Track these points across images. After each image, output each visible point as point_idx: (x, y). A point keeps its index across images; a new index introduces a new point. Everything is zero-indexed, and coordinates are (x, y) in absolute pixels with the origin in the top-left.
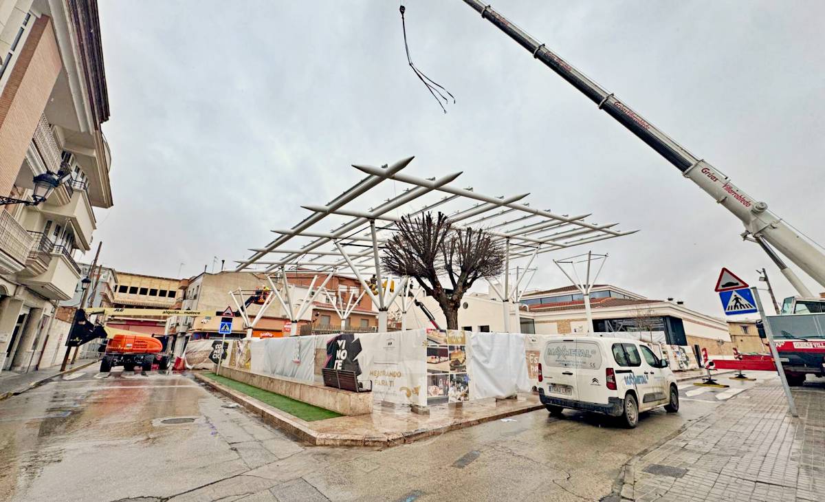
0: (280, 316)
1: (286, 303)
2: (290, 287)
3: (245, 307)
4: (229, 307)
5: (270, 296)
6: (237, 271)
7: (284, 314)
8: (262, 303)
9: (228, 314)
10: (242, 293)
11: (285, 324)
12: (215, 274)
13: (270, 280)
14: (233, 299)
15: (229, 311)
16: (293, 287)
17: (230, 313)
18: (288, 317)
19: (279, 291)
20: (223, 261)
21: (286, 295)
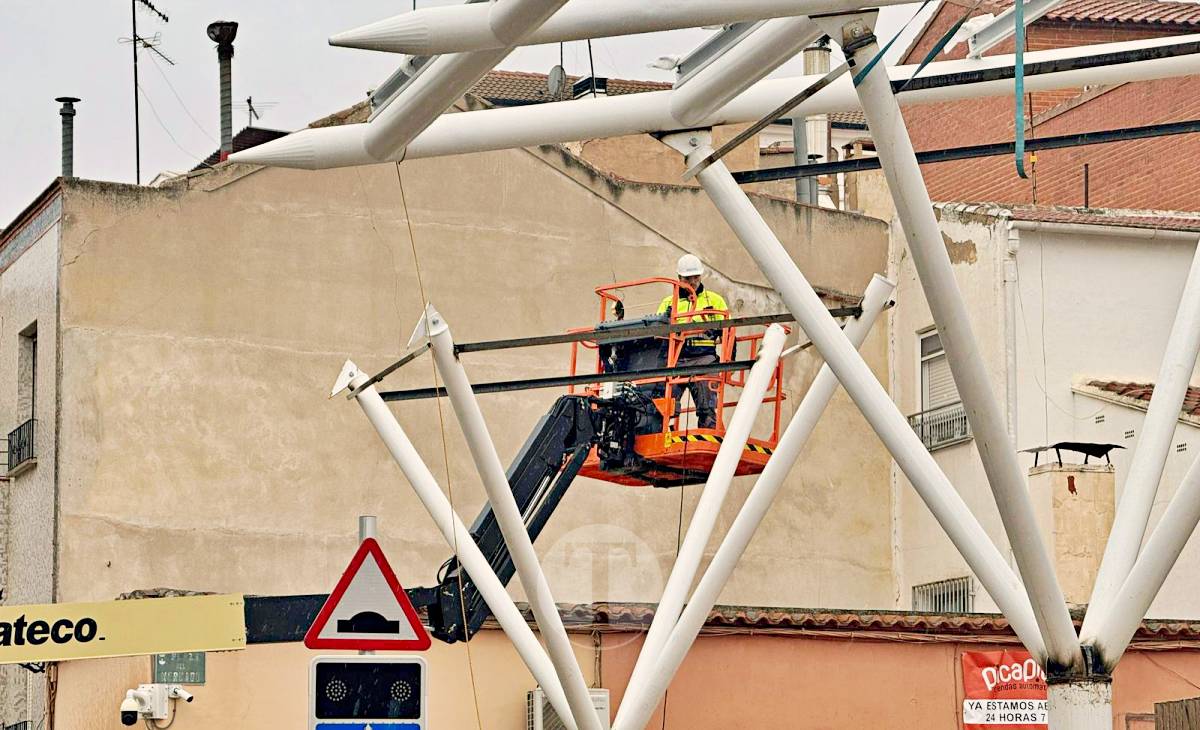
0: (900, 600)
1: (940, 436)
2: (961, 252)
3: (515, 524)
4: (370, 547)
5: (758, 379)
6: (391, 145)
7: (946, 565)
8: (692, 470)
9: (369, 621)
10: (465, 372)
11: (971, 689)
12: (170, 189)
13: (736, 193)
14: (385, 449)
15: (370, 595)
16: (992, 241)
17: (392, 611)
18: (982, 604)
19: (847, 309)
20: (224, 35)
21: (938, 344)
